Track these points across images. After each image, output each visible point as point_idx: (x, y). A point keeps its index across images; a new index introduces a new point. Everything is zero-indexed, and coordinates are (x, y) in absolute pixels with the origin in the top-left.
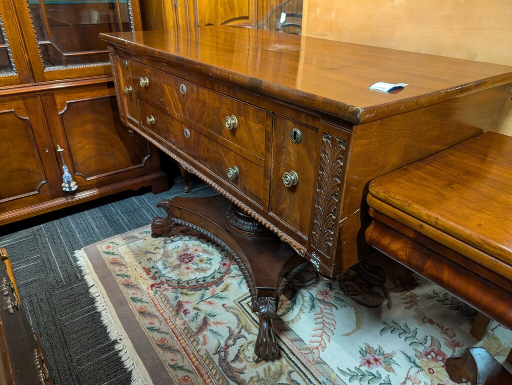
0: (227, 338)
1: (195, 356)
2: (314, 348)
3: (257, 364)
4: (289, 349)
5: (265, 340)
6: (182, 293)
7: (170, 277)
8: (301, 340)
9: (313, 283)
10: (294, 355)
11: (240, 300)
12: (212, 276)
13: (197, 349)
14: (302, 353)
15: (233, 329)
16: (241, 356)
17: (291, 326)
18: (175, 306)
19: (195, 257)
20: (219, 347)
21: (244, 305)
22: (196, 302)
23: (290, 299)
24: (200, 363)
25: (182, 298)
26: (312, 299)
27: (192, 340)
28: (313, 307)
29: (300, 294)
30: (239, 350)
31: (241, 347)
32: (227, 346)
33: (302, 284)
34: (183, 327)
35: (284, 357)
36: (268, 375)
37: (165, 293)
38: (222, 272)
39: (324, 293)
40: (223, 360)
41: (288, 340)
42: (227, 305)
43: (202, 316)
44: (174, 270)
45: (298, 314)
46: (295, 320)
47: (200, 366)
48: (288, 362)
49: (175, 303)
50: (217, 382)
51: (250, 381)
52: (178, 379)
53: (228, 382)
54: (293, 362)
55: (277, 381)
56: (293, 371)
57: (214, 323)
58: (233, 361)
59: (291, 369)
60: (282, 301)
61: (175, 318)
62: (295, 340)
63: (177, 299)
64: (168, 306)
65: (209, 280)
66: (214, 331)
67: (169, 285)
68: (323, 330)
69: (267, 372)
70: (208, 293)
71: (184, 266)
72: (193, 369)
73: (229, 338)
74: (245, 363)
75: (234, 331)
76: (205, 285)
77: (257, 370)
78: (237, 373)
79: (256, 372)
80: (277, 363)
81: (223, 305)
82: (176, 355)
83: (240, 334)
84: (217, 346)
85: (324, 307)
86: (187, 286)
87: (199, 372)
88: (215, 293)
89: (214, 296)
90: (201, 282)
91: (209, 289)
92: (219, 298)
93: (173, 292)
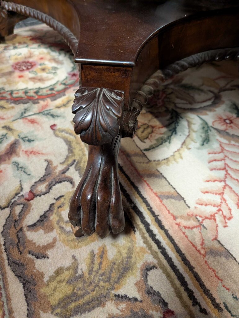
0: (38, 179)
2: (206, 218)
3: (80, 239)
4: (153, 213)
5: (89, 197)
8: (180, 198)
9: (208, 106)
10: (162, 227)
12: (51, 87)
14: (178, 224)
15: (55, 164)
16: (53, 218)
17: (164, 169)
19: (37, 65)
20: (17, 194)
22: (12, 119)
23: (167, 126)
26: (206, 129)
28: (206, 140)
29: (185, 119)
30: (52, 205)
31: (57, 199)
32: (33, 195)
33: (189, 106)
35: (141, 230)
36: (96, 267)
38: (67, 84)
39: (228, 121)
40: (14, 222)
41: (153, 195)
42: (58, 127)
43: (12, 139)
45: (178, 150)
46: (171, 159)
48: (146, 242)
54: (158, 243)
55: (112, 289)
56: (154, 267)
57: (26, 152)
58: (33, 226)
59: (150, 259)
60: (153, 127)
62: (168, 197)
65: (44, 92)
66: (20, 166)
68: (225, 181)
69: (97, 261)
70: (36, 108)
71: (16, 74)
73: (42, 180)
74: (54, 234)
75: (55, 168)
76: (37, 97)
77: (76, 252)
78: (30, 256)
79: (74, 257)
80: (123, 241)
81: (53, 127)
83: (63, 175)
84: (14, 192)
85: (227, 142)
86: (9, 97)
88: (45, 109)
89: (43, 113)
90: (31, 94)
91: (38, 103)
92: (50, 116)
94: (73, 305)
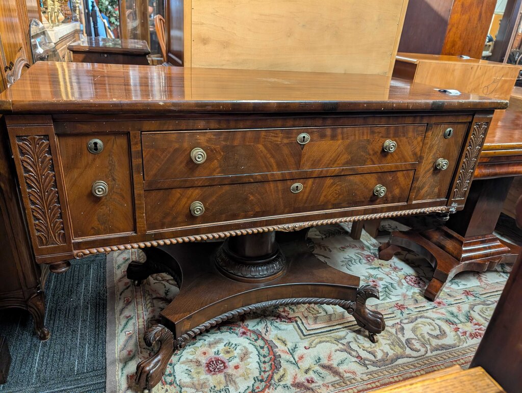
1: (370, 384)
6: (279, 380)
7: (246, 388)
11: (301, 334)
12: (259, 348)
13: (361, 380)
15: (339, 348)
16: (369, 350)
18: (299, 390)
19: (217, 356)
20: (359, 363)
21: (308, 333)
22: (297, 369)
24: (378, 381)
25: (288, 380)
27: (348, 383)
30: (363, 350)
31: (360, 348)
32: (359, 357)
34: (332, 388)
38: (255, 338)
43: (317, 368)
44: (235, 383)
49: (294, 390)
50: (397, 373)
51: (394, 351)
53: (396, 365)
57: (329, 361)
58: (375, 357)
63: (287, 387)
66: (340, 362)
67: (263, 391)
70: (286, 356)
71: (230, 371)
73: (350, 354)
74: (377, 350)
75: (341, 348)
76: (272, 356)
79: (385, 344)
81: (307, 348)
86: (270, 373)
88: (288, 351)
89: (292, 352)
90: (267, 359)
91: (280, 355)
92: (296, 349)
93: (276, 389)
94: (402, 345)
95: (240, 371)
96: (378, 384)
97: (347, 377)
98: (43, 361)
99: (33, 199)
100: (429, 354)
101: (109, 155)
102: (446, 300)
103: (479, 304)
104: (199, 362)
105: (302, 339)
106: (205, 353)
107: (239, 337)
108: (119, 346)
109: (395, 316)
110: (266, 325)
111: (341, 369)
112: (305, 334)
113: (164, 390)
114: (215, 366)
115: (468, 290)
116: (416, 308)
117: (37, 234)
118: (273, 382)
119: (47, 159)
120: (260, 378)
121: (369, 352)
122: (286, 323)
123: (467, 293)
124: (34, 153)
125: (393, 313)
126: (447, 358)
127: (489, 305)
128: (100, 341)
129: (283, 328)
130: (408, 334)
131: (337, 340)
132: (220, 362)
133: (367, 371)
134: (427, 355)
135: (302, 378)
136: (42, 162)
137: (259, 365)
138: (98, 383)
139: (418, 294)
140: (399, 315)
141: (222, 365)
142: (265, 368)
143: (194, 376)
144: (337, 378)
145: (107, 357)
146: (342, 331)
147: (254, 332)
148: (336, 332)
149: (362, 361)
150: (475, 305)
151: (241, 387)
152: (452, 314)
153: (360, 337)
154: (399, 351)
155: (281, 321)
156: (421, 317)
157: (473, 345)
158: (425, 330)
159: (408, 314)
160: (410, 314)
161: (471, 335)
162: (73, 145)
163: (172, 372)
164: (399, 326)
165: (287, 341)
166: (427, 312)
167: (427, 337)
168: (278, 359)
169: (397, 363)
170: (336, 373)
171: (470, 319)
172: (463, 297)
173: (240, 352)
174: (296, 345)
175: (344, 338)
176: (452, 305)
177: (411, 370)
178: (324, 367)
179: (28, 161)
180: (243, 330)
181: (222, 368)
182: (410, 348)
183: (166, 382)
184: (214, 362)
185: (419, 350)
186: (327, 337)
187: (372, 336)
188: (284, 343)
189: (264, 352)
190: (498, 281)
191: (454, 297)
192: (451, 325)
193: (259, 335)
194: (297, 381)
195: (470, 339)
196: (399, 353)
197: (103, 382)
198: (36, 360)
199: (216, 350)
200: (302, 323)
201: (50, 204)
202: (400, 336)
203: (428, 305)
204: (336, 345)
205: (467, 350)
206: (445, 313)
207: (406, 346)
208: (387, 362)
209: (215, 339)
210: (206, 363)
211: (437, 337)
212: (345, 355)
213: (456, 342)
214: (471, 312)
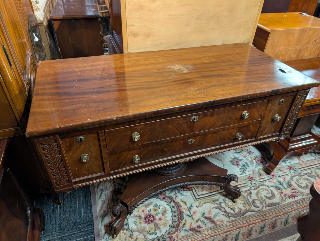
1: (231, 228)
3: (236, 202)
6: (183, 227)
7: (165, 231)
11: (195, 198)
12: (172, 207)
13: (226, 226)
16: (231, 207)
18: (193, 232)
19: (150, 213)
21: (198, 197)
22: (192, 220)
25: (187, 227)
27: (219, 228)
30: (228, 207)
31: (226, 206)
32: (225, 212)
34: (210, 231)
37: (180, 237)
38: (170, 201)
40: (233, 216)
42: (197, 205)
43: (203, 219)
44: (160, 228)
47: (236, 226)
49: (190, 232)
50: (245, 221)
51: (245, 208)
52: (243, 239)
53: (246, 216)
57: (209, 214)
58: (234, 211)
61: (203, 234)
63: (187, 230)
64: (192, 236)
66: (215, 215)
67: (174, 233)
70: (186, 212)
71: (157, 221)
72: (238, 230)
73: (221, 210)
74: (236, 207)
75: (216, 206)
76: (179, 212)
78: (241, 211)
79: (240, 203)
81: (197, 207)
82: (228, 237)
83: (219, 204)
84: (225, 216)
86: (177, 222)
87: (240, 228)
88: (187, 209)
89: (189, 209)
90: (176, 214)
91: (183, 211)
92: (192, 208)
93: (181, 232)
94: (249, 204)
95: (162, 221)
96: (235, 228)
97: (218, 224)
98: (61, 217)
99: (51, 168)
100: (264, 209)
101: (88, 142)
102: (277, 173)
103: (296, 176)
104: (141, 216)
105: (195, 201)
106: (143, 211)
107: (161, 201)
108: (99, 208)
109: (247, 185)
110: (176, 193)
111: (216, 219)
112: (197, 198)
113: (124, 233)
114: (149, 219)
115: (291, 166)
116: (260, 179)
117: (55, 181)
118: (179, 227)
119: (57, 151)
120: (172, 226)
121: (231, 209)
122: (187, 191)
123: (290, 168)
124: (50, 149)
125: (246, 183)
126: (274, 211)
127: (302, 176)
128: (89, 205)
129: (184, 194)
130: (254, 197)
131: (214, 201)
132: (151, 216)
133: (229, 220)
134: (263, 210)
135: (194, 225)
136: (54, 152)
137: (172, 218)
138: (90, 230)
139: (261, 170)
140: (250, 184)
141: (153, 218)
142: (175, 220)
143: (139, 225)
144: (213, 225)
145: (93, 214)
146: (217, 195)
147: (169, 197)
148: (214, 196)
149: (227, 214)
150: (294, 176)
151: (163, 231)
152: (280, 182)
153: (227, 199)
154: (248, 207)
155: (184, 190)
156: (262, 185)
157: (289, 203)
158: (264, 193)
159: (255, 183)
160: (256, 183)
161: (289, 196)
162: (69, 141)
163: (127, 223)
164: (249, 192)
165: (187, 202)
166: (266, 182)
167: (264, 198)
168: (182, 214)
169: (246, 215)
170: (213, 222)
171: (289, 185)
172: (288, 171)
173: (162, 210)
174: (192, 205)
175: (218, 200)
176: (280, 176)
177: (253, 219)
178: (206, 218)
179: (47, 153)
180: (163, 196)
181: (153, 220)
182: (254, 205)
183: (124, 229)
184: (149, 217)
185: (259, 207)
186: (209, 199)
187: (233, 199)
188: (185, 204)
189: (175, 209)
190: (310, 159)
191: (283, 171)
192: (278, 190)
193: (172, 199)
194: (192, 227)
195: (288, 199)
196: (247, 209)
197: (93, 229)
198: (57, 216)
199: (149, 209)
200: (196, 191)
201: (60, 169)
202: (249, 198)
203: (266, 177)
204: (213, 205)
205: (286, 206)
206: (276, 182)
207: (252, 204)
208: (241, 215)
209: (148, 202)
210: (144, 217)
211: (269, 198)
212: (218, 210)
213: (280, 201)
214: (291, 181)
